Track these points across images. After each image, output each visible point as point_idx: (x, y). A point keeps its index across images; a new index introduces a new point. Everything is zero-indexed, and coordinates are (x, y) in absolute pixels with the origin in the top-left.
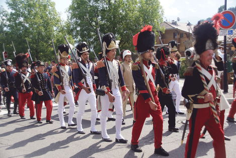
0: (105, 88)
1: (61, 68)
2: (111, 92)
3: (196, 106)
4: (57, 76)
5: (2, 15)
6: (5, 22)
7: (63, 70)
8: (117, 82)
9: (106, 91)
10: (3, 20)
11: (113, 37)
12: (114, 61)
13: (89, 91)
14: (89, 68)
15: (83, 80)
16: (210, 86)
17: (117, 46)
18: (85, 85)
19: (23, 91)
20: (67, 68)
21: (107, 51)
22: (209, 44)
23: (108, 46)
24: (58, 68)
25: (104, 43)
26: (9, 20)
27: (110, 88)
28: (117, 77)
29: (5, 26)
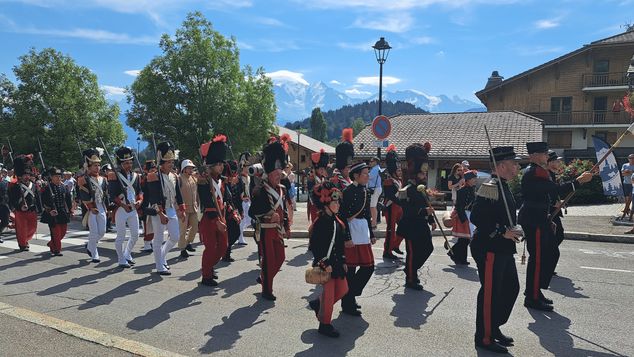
0: (157, 207)
1: (92, 180)
2: (165, 212)
3: (263, 226)
4: (85, 189)
5: (2, 89)
6: (6, 99)
7: (95, 183)
8: (173, 200)
9: (158, 210)
10: (4, 96)
11: (172, 146)
12: (170, 174)
13: (129, 209)
14: (131, 179)
15: (122, 195)
16: (277, 206)
17: (176, 157)
18: (124, 202)
19: (23, 209)
20: (100, 179)
21: (162, 162)
22: (277, 164)
23: (163, 155)
24: (87, 180)
25: (159, 153)
26: (14, 97)
27: (164, 207)
28: (174, 194)
29: (6, 105)
